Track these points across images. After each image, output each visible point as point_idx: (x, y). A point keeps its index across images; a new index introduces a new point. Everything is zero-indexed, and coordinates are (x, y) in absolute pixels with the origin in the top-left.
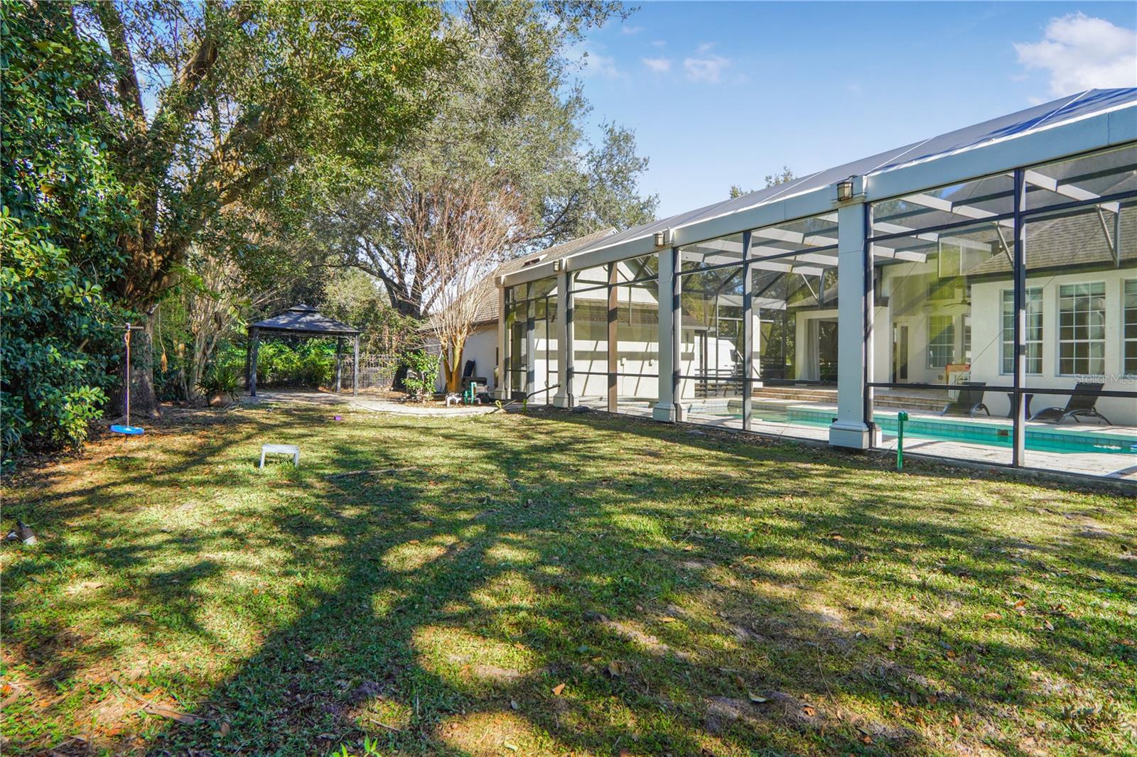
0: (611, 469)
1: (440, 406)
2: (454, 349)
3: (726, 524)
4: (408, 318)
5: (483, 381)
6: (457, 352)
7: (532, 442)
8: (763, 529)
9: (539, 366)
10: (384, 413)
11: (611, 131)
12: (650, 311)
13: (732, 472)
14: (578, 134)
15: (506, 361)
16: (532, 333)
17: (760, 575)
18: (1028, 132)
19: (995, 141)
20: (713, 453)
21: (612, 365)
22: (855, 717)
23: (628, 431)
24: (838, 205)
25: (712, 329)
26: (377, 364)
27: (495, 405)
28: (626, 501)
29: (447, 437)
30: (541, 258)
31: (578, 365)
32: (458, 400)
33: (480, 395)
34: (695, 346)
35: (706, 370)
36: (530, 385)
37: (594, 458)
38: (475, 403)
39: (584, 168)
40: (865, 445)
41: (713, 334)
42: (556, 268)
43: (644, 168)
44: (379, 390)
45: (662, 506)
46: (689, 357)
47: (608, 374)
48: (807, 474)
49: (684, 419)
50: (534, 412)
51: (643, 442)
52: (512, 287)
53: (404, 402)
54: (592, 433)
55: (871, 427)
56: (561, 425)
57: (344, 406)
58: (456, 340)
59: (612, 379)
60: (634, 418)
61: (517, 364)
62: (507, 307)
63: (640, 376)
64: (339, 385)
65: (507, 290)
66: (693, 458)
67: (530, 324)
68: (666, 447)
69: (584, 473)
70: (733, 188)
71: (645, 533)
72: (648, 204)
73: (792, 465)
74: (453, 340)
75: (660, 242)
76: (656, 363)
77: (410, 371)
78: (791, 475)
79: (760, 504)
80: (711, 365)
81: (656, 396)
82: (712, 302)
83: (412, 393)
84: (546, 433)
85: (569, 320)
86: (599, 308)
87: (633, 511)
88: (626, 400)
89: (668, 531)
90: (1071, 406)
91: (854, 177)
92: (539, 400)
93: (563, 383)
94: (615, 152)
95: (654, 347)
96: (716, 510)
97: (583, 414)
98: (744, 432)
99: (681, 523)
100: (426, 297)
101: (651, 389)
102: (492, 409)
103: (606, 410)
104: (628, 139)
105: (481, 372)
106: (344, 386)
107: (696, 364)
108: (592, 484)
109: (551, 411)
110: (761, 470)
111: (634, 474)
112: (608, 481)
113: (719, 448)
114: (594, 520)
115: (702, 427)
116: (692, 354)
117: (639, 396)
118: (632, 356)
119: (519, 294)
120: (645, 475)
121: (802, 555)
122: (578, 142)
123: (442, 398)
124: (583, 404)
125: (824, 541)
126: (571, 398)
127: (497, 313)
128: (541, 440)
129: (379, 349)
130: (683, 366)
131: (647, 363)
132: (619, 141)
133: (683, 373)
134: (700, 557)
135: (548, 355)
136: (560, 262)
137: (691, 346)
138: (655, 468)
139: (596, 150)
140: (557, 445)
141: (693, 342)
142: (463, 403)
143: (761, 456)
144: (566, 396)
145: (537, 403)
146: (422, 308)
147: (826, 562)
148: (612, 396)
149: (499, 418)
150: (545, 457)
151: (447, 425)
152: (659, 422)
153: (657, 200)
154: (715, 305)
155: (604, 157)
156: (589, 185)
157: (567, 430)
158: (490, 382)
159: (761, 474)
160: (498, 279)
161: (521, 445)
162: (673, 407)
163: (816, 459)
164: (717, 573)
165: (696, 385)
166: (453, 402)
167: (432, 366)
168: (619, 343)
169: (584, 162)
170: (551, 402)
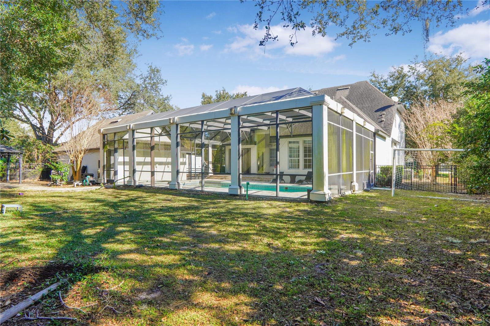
0: (153, 206)
1: (70, 187)
2: (77, 161)
3: (191, 217)
4: (48, 145)
5: (92, 175)
6: (79, 163)
7: (121, 199)
8: (202, 217)
9: (120, 169)
10: (43, 191)
11: (151, 67)
12: (168, 145)
13: (196, 204)
14: (135, 66)
15: (104, 166)
16: (116, 154)
17: (198, 227)
18: (279, 101)
19: (272, 102)
20: (191, 199)
21: (152, 167)
22: (212, 246)
23: (160, 193)
24: (230, 115)
25: (193, 152)
26: (30, 168)
27: (101, 186)
28: (160, 214)
29: (82, 199)
30: (119, 120)
31: (138, 168)
32: (80, 184)
33: (91, 182)
34: (186, 160)
35: (191, 169)
36: (116, 176)
37: (147, 203)
38: (89, 185)
39: (138, 81)
40: (239, 193)
41: (194, 154)
42: (128, 128)
43: (165, 84)
44: (32, 181)
45: (172, 214)
46: (184, 164)
47: (151, 171)
48: (220, 203)
49: (181, 188)
50: (118, 188)
51: (165, 197)
52: (106, 134)
53: (50, 186)
54: (144, 195)
55: (240, 187)
56: (131, 192)
57: (17, 189)
58: (78, 157)
59: (153, 173)
60: (162, 188)
61: (109, 167)
62: (104, 143)
63: (164, 172)
64: (8, 178)
65: (104, 135)
66: (183, 201)
67: (116, 151)
68: (174, 198)
69: (144, 207)
70: (203, 93)
71: (166, 221)
72: (167, 98)
73: (216, 201)
74: (77, 157)
75: (172, 122)
76: (170, 166)
77: (53, 171)
78: (214, 203)
79: (202, 211)
80: (193, 166)
81: (170, 180)
82: (193, 142)
83: (55, 181)
84: (126, 195)
85: (134, 149)
86: (146, 144)
87: (163, 216)
88: (158, 182)
89: (173, 220)
90: (306, 179)
91: (235, 107)
92: (120, 182)
93: (131, 175)
94: (153, 76)
95: (169, 160)
96: (189, 213)
97: (140, 187)
98: (202, 191)
99: (177, 218)
100: (56, 134)
101: (168, 177)
102: (99, 187)
103: (150, 186)
104: (158, 71)
105: (90, 171)
106: (11, 179)
107: (187, 166)
108: (148, 210)
109: (126, 187)
110: (206, 203)
111: (163, 206)
112: (153, 209)
113: (193, 197)
114: (150, 219)
115: (187, 190)
116: (185, 162)
117: (163, 180)
118: (161, 163)
119: (110, 137)
120: (166, 206)
121: (210, 222)
122: (135, 69)
123: (72, 183)
124: (140, 184)
125: (217, 218)
126: (135, 181)
127: (99, 145)
128: (123, 198)
129: (31, 160)
130: (181, 168)
131: (167, 166)
132: (154, 71)
133: (181, 171)
134: (182, 224)
135: (124, 163)
136: (130, 126)
137: (185, 159)
138: (169, 204)
139: (143, 75)
140: (132, 199)
141: (186, 158)
142: (83, 185)
143: (207, 199)
144: (133, 181)
145: (119, 184)
146: (54, 140)
147: (216, 223)
148: (153, 180)
149: (103, 191)
150: (128, 204)
151: (79, 195)
152: (172, 189)
153: (171, 97)
154: (194, 143)
155: (147, 77)
156: (141, 88)
157: (134, 194)
158: (96, 175)
159: (205, 204)
160: (99, 131)
161: (116, 200)
162: (177, 183)
163: (224, 198)
164: (186, 227)
165: (187, 175)
166: (77, 185)
167: (66, 168)
168: (155, 158)
169: (138, 78)
170: (126, 183)
